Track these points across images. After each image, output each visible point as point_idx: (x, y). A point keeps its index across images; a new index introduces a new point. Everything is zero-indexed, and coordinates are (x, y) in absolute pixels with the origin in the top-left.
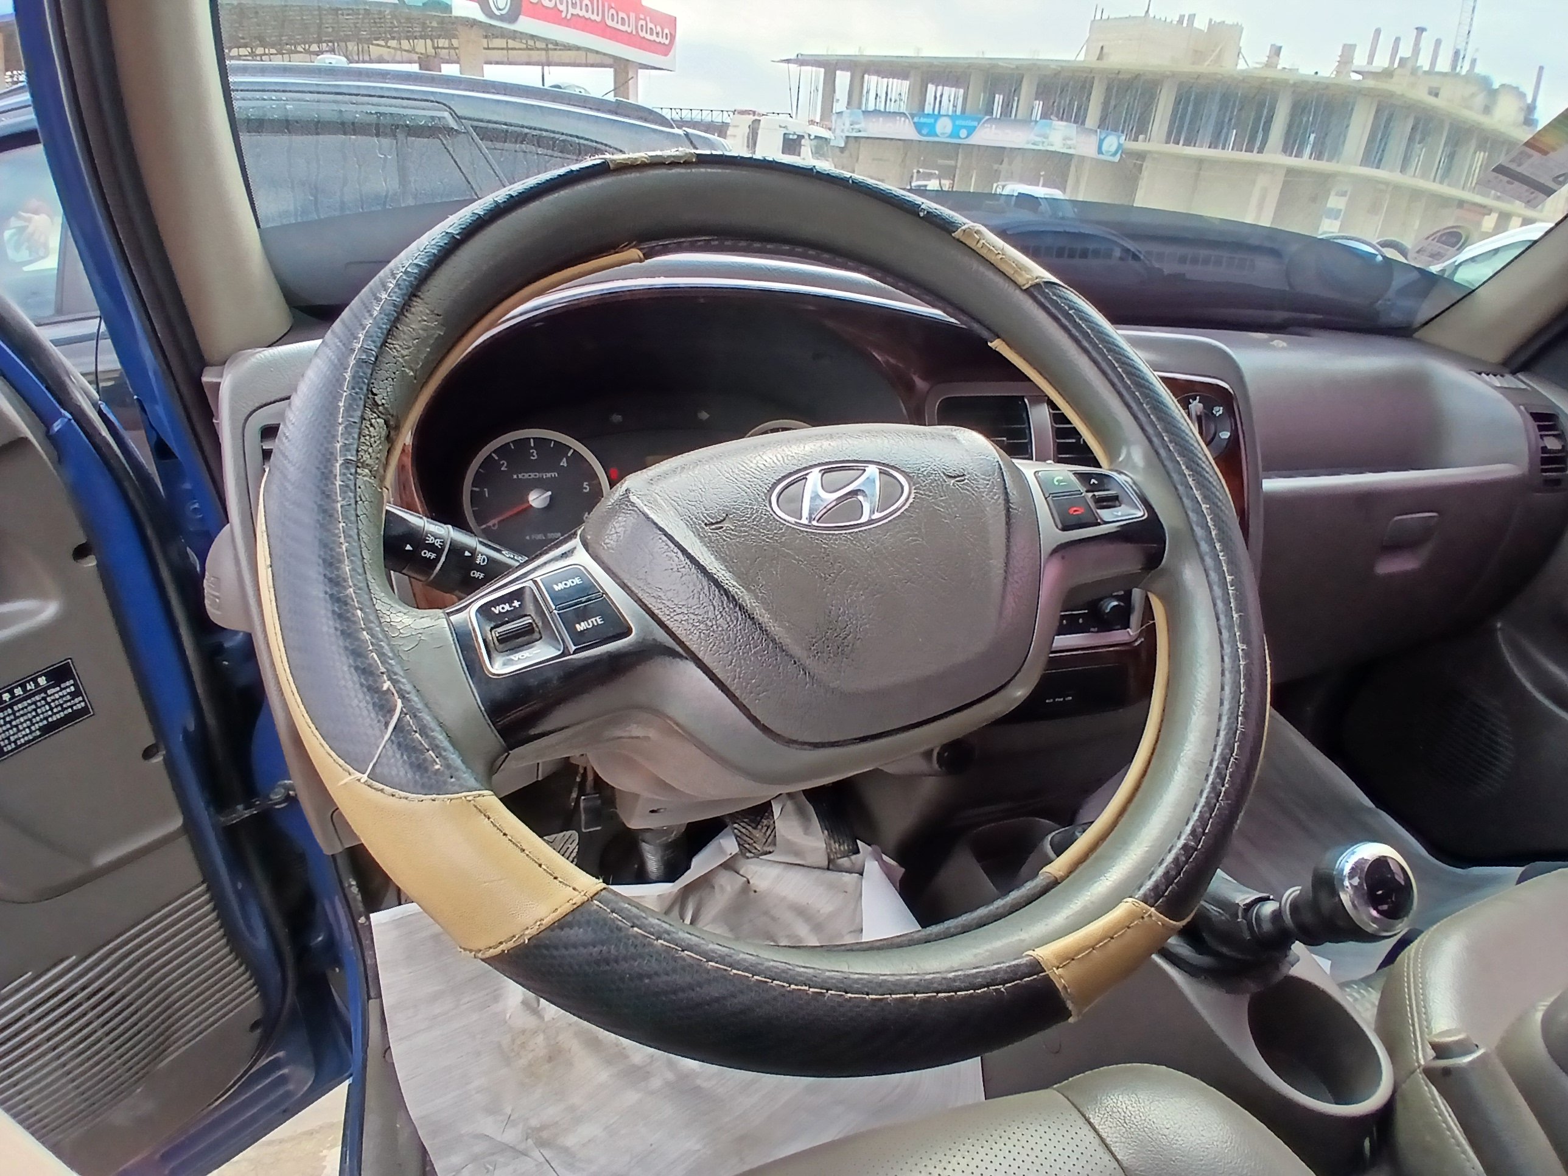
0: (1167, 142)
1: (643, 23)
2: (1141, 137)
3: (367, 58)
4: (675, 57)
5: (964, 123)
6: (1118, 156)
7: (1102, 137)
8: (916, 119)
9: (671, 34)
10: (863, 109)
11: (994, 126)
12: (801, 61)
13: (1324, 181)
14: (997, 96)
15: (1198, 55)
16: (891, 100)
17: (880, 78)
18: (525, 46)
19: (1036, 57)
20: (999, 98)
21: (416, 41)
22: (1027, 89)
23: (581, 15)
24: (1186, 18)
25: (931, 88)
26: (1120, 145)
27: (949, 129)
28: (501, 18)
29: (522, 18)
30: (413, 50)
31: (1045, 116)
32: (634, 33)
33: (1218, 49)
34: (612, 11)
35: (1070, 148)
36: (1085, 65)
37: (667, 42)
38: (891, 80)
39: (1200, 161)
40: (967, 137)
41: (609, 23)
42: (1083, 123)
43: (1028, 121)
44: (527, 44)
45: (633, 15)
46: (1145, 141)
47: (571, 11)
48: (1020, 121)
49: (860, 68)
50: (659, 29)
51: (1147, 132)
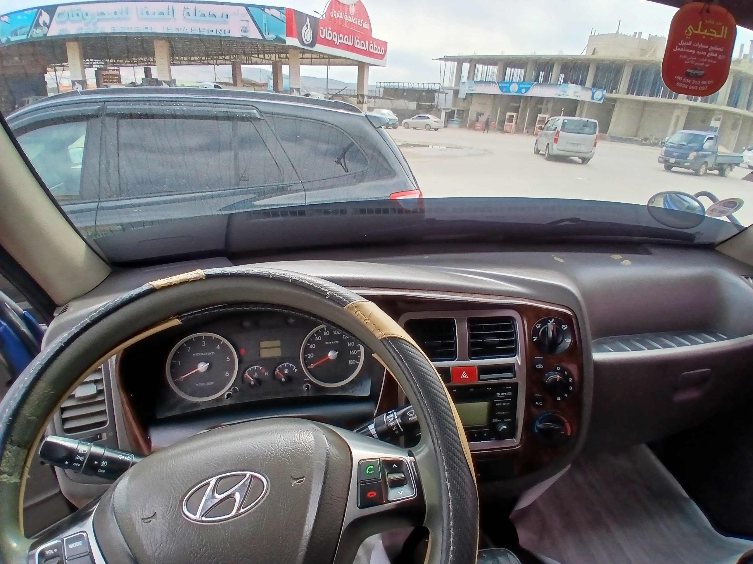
0: (628, 94)
1: (372, 45)
2: (614, 91)
3: (250, 62)
4: (386, 61)
5: (524, 86)
6: (602, 100)
7: (594, 91)
8: (500, 85)
9: (385, 50)
10: (475, 80)
11: (539, 87)
12: (447, 59)
13: (709, 113)
14: (541, 73)
15: (643, 51)
16: (489, 76)
17: (484, 66)
18: (319, 57)
19: (561, 54)
20: (542, 74)
21: (271, 55)
22: (556, 69)
23: (344, 43)
24: (638, 34)
25: (508, 69)
26: (603, 95)
27: (516, 89)
28: (308, 45)
29: (317, 45)
30: (270, 59)
31: (565, 82)
32: (367, 50)
33: (654, 49)
34: (358, 40)
35: (577, 97)
36: (586, 57)
37: (383, 54)
38: (489, 66)
39: (645, 103)
40: (525, 92)
41: (356, 46)
42: (585, 84)
43: (557, 84)
44: (320, 56)
45: (367, 42)
46: (616, 93)
47: (339, 41)
48: (552, 84)
49: (474, 61)
50: (379, 48)
51: (617, 88)
